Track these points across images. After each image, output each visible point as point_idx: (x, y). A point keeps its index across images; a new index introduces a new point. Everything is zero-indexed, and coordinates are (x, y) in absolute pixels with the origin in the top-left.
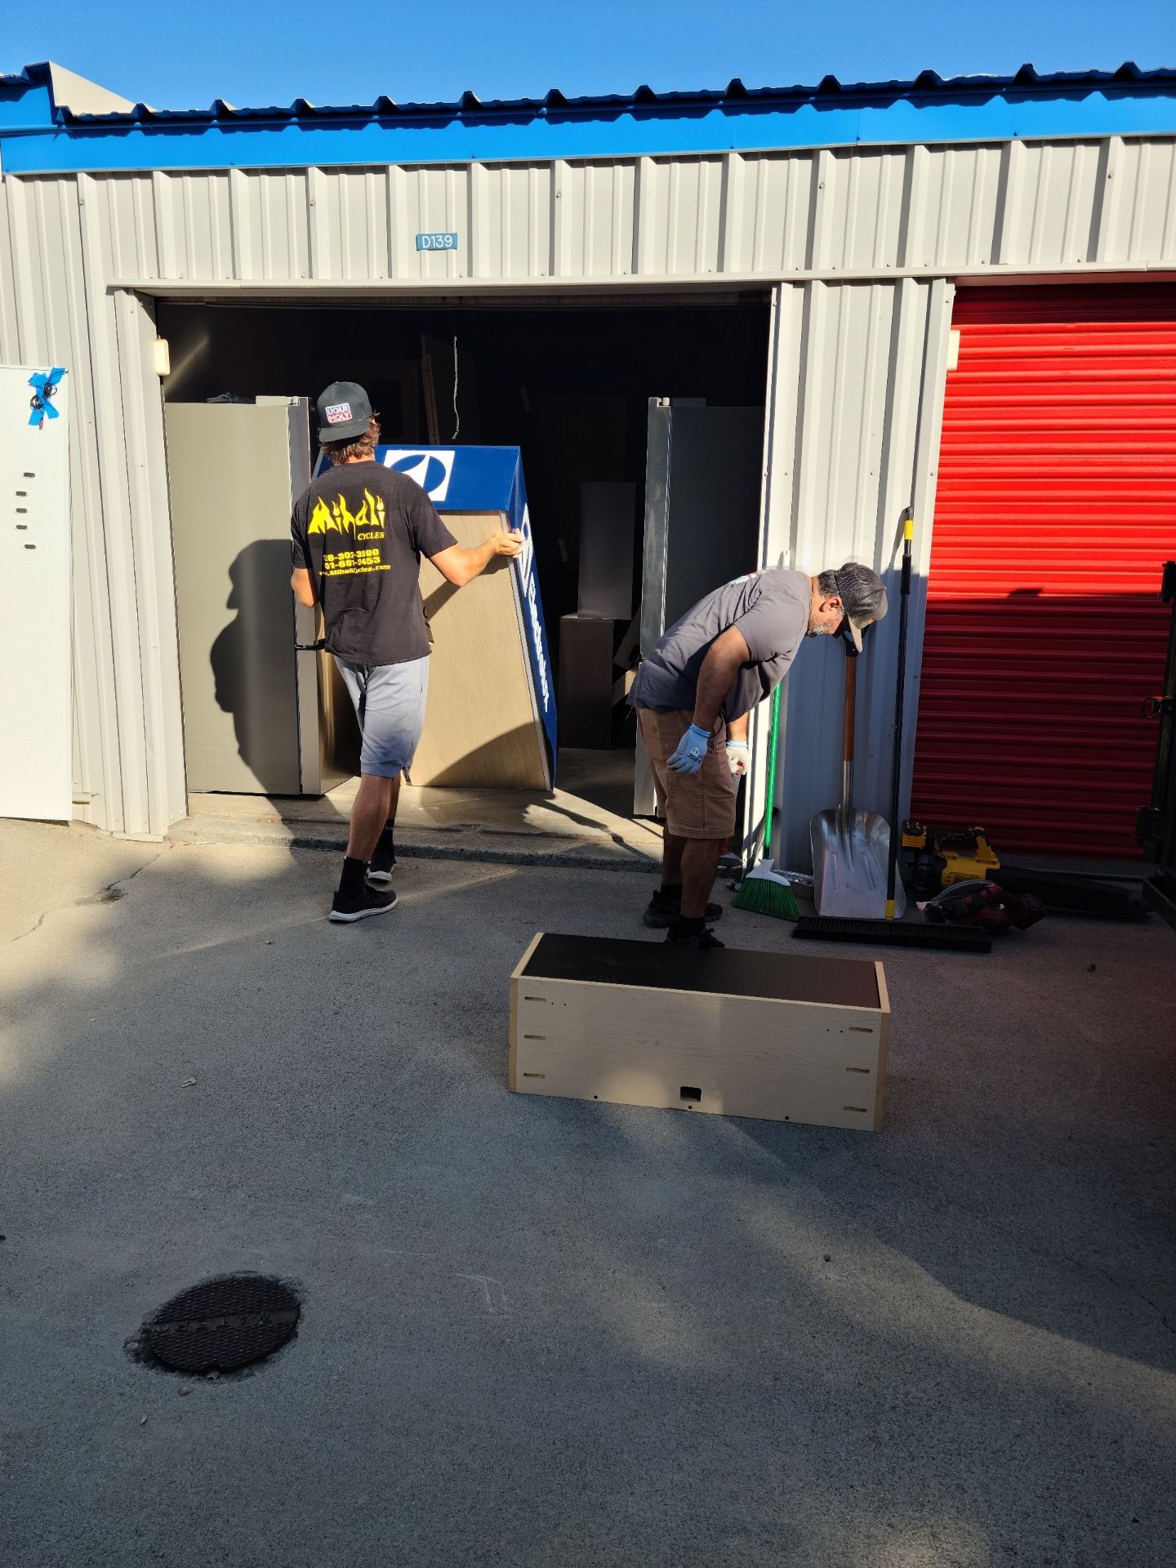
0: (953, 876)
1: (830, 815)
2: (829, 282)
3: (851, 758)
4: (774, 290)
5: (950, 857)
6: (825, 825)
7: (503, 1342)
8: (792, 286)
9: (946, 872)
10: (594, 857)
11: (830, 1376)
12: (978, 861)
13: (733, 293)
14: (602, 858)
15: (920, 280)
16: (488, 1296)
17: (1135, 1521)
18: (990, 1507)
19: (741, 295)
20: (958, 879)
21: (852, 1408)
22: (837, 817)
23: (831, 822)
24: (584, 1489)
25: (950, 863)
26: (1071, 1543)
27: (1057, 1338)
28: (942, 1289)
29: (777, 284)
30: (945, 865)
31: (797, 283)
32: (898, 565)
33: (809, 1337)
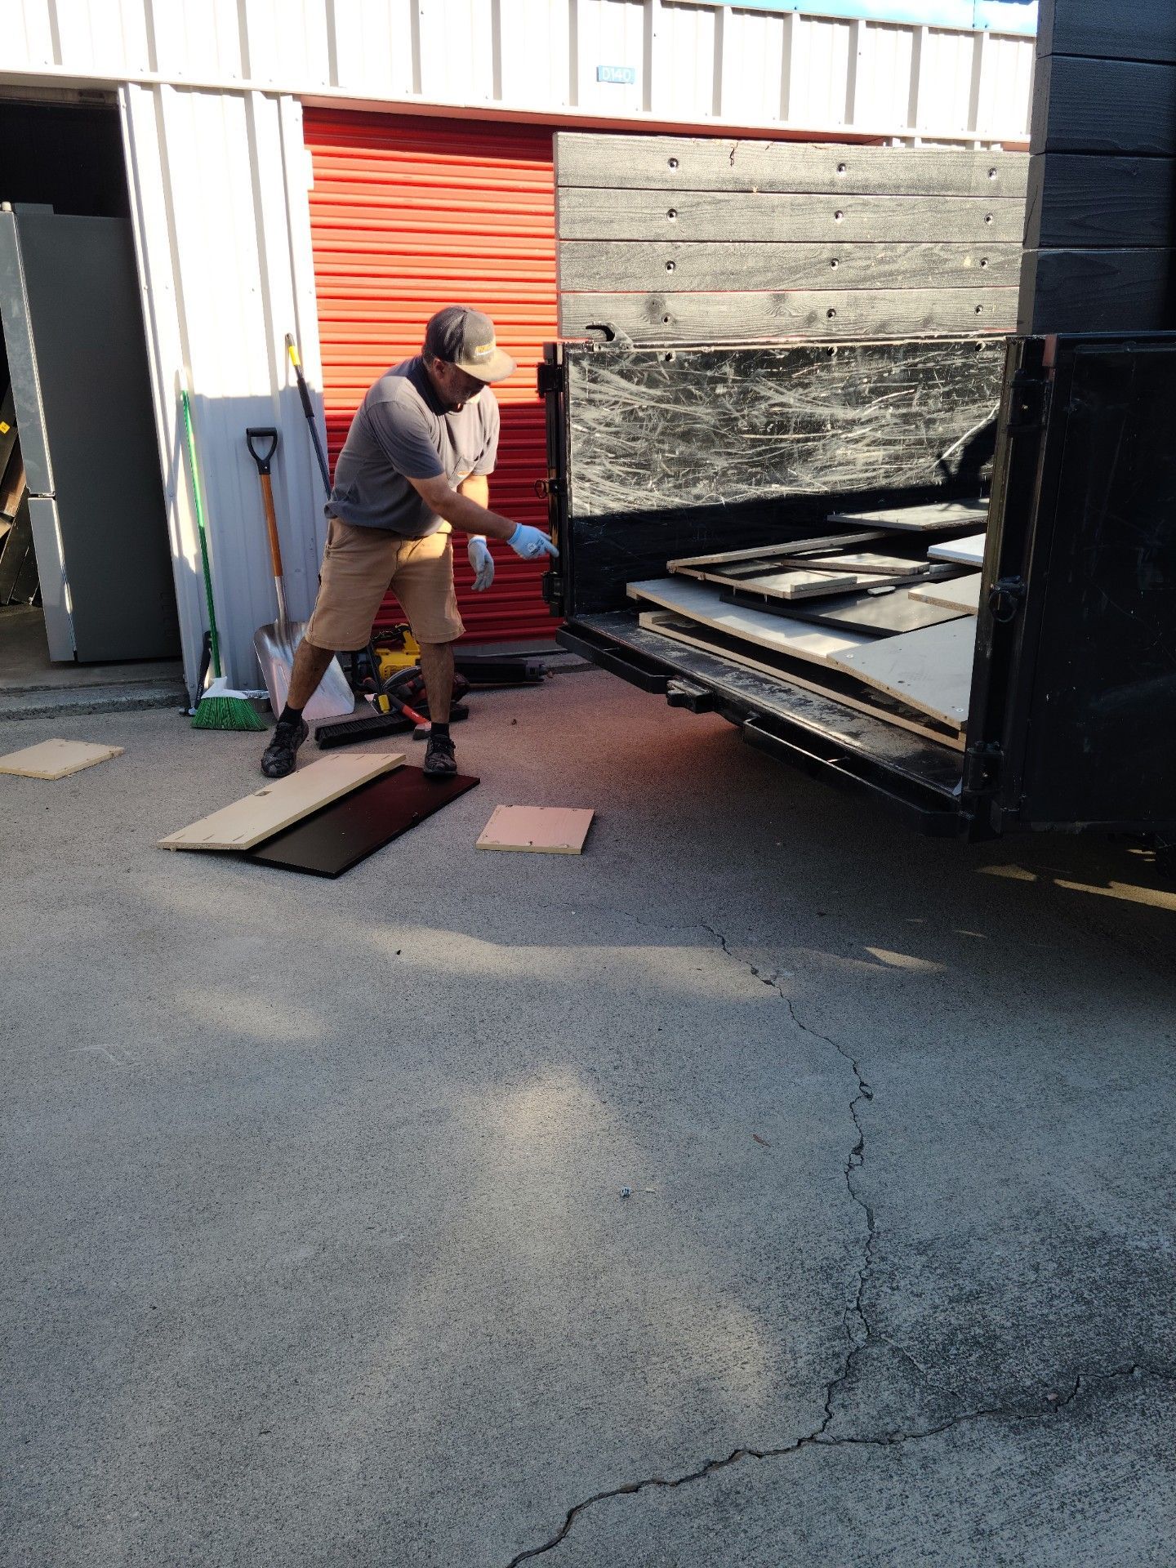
0: (389, 669)
1: (269, 630)
2: (178, 87)
3: (280, 573)
4: (121, 91)
5: (382, 654)
6: (267, 641)
7: (144, 1080)
8: (139, 87)
9: (382, 667)
10: (24, 708)
11: (427, 1019)
12: (407, 654)
13: (72, 90)
14: (33, 707)
15: (268, 95)
16: (111, 1056)
17: (659, 1030)
18: (569, 1052)
19: (81, 92)
20: (394, 670)
21: (453, 1031)
22: (276, 631)
23: (272, 636)
24: (269, 1142)
25: (384, 658)
26: (627, 1055)
27: (575, 949)
28: (488, 944)
29: (124, 84)
30: (380, 661)
31: (145, 85)
32: (294, 382)
33: (404, 1001)
